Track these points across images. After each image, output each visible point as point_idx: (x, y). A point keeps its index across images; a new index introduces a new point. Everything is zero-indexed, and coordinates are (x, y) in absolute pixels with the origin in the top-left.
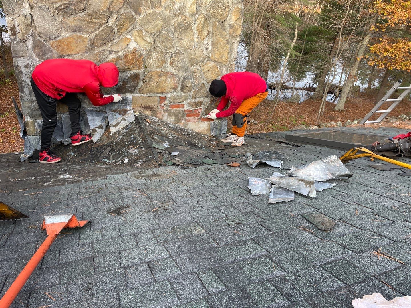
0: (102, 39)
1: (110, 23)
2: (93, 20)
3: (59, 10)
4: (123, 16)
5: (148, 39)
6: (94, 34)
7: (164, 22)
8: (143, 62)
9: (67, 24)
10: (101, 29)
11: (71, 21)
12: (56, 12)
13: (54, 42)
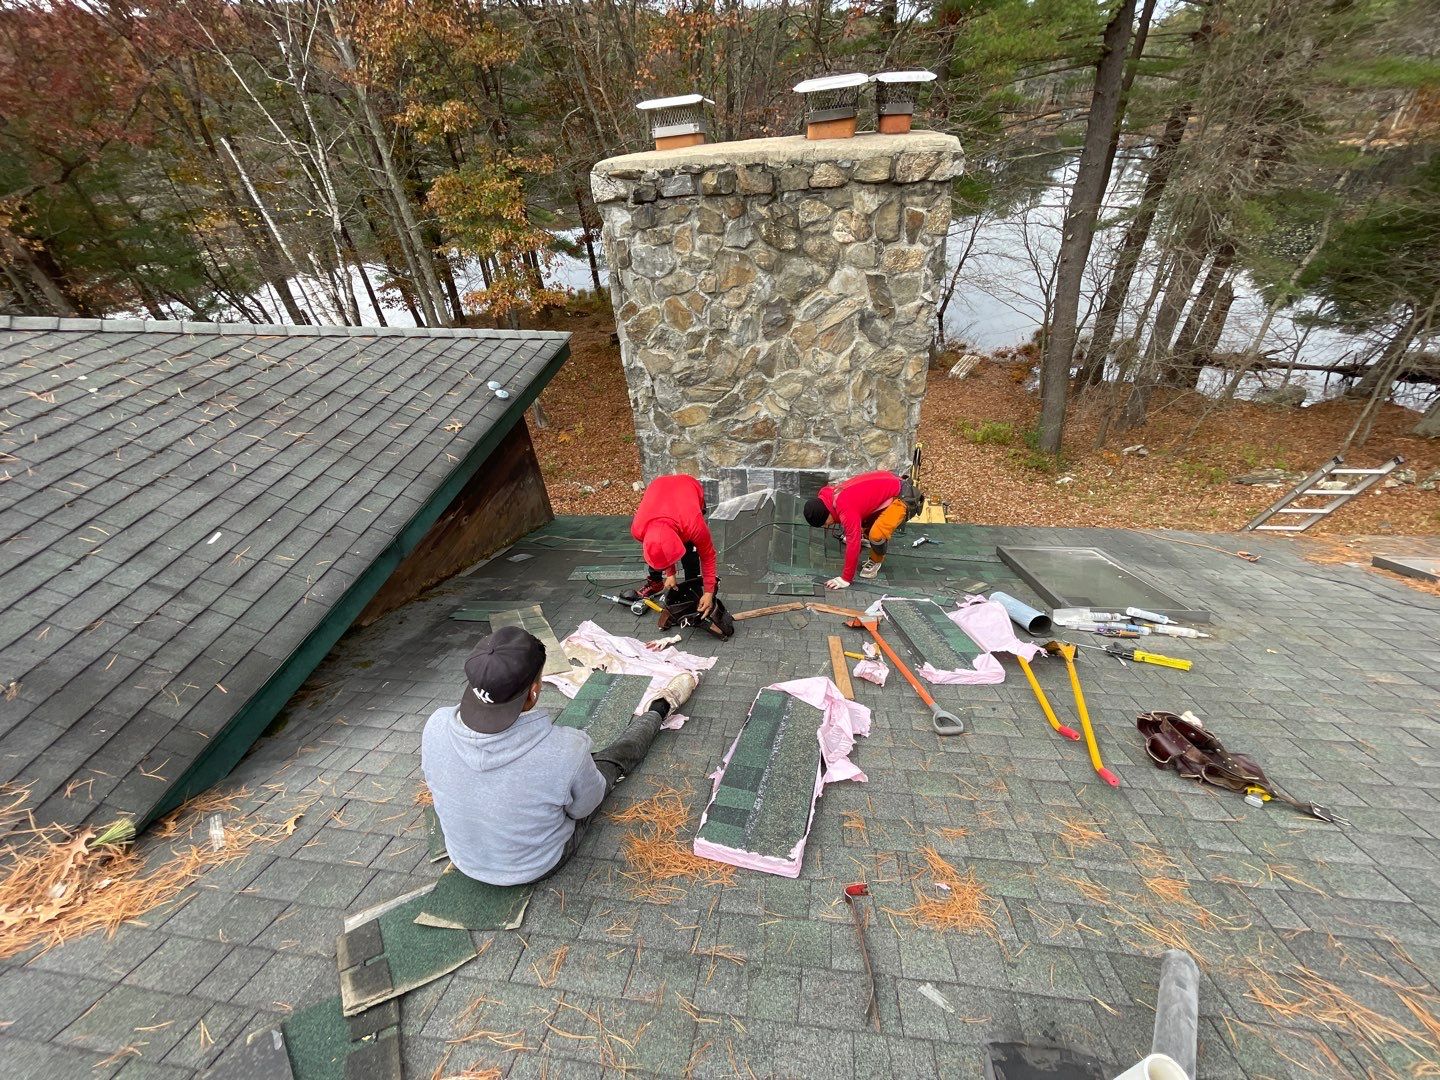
0: (726, 408)
1: (735, 390)
2: (717, 388)
3: (680, 382)
4: (751, 381)
5: (783, 405)
6: (717, 403)
7: (804, 384)
8: (776, 432)
9: (688, 394)
10: (726, 397)
11: (691, 391)
12: (678, 383)
13: (674, 414)
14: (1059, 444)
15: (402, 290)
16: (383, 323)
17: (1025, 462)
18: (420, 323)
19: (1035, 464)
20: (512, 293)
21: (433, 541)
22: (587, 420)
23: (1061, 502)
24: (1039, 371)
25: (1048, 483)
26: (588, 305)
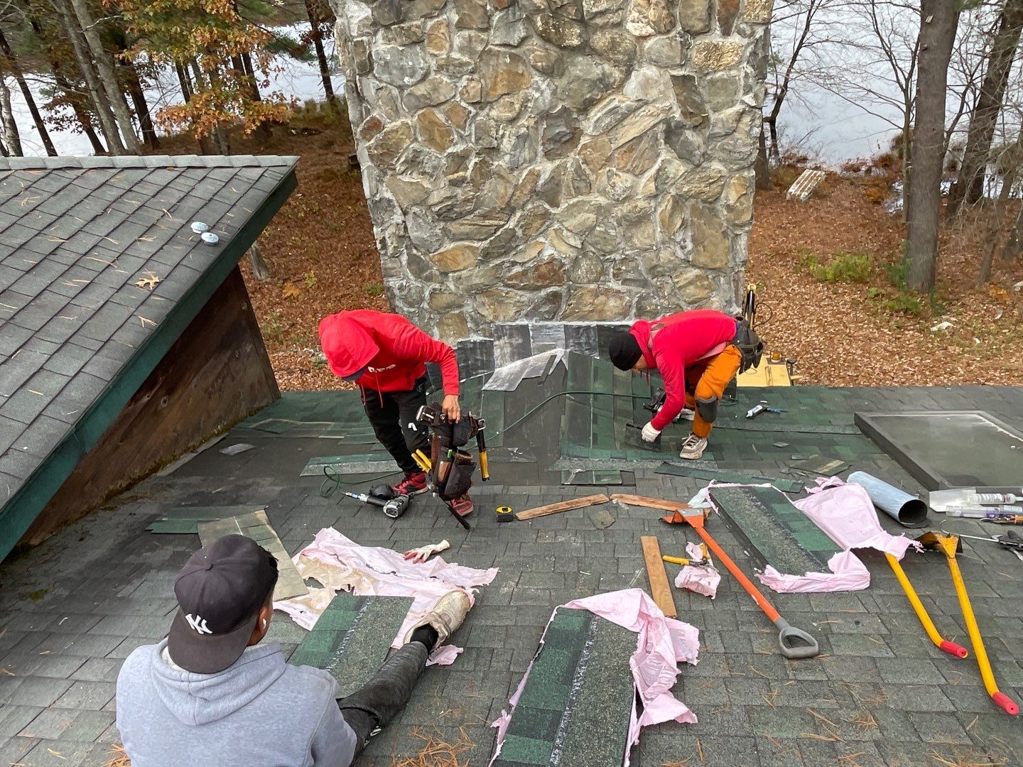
0: (500, 247)
1: (511, 225)
2: (487, 222)
3: (439, 215)
4: (531, 212)
5: (573, 243)
6: (488, 241)
7: (598, 214)
8: (565, 276)
9: (450, 231)
10: (499, 233)
11: (454, 227)
12: (437, 217)
13: (434, 256)
14: (932, 279)
15: (75, 107)
16: (52, 152)
17: (891, 304)
18: (99, 149)
19: (904, 307)
20: (220, 107)
21: (122, 430)
22: (320, 267)
23: (939, 353)
24: (901, 187)
25: (920, 331)
26: (319, 119)
